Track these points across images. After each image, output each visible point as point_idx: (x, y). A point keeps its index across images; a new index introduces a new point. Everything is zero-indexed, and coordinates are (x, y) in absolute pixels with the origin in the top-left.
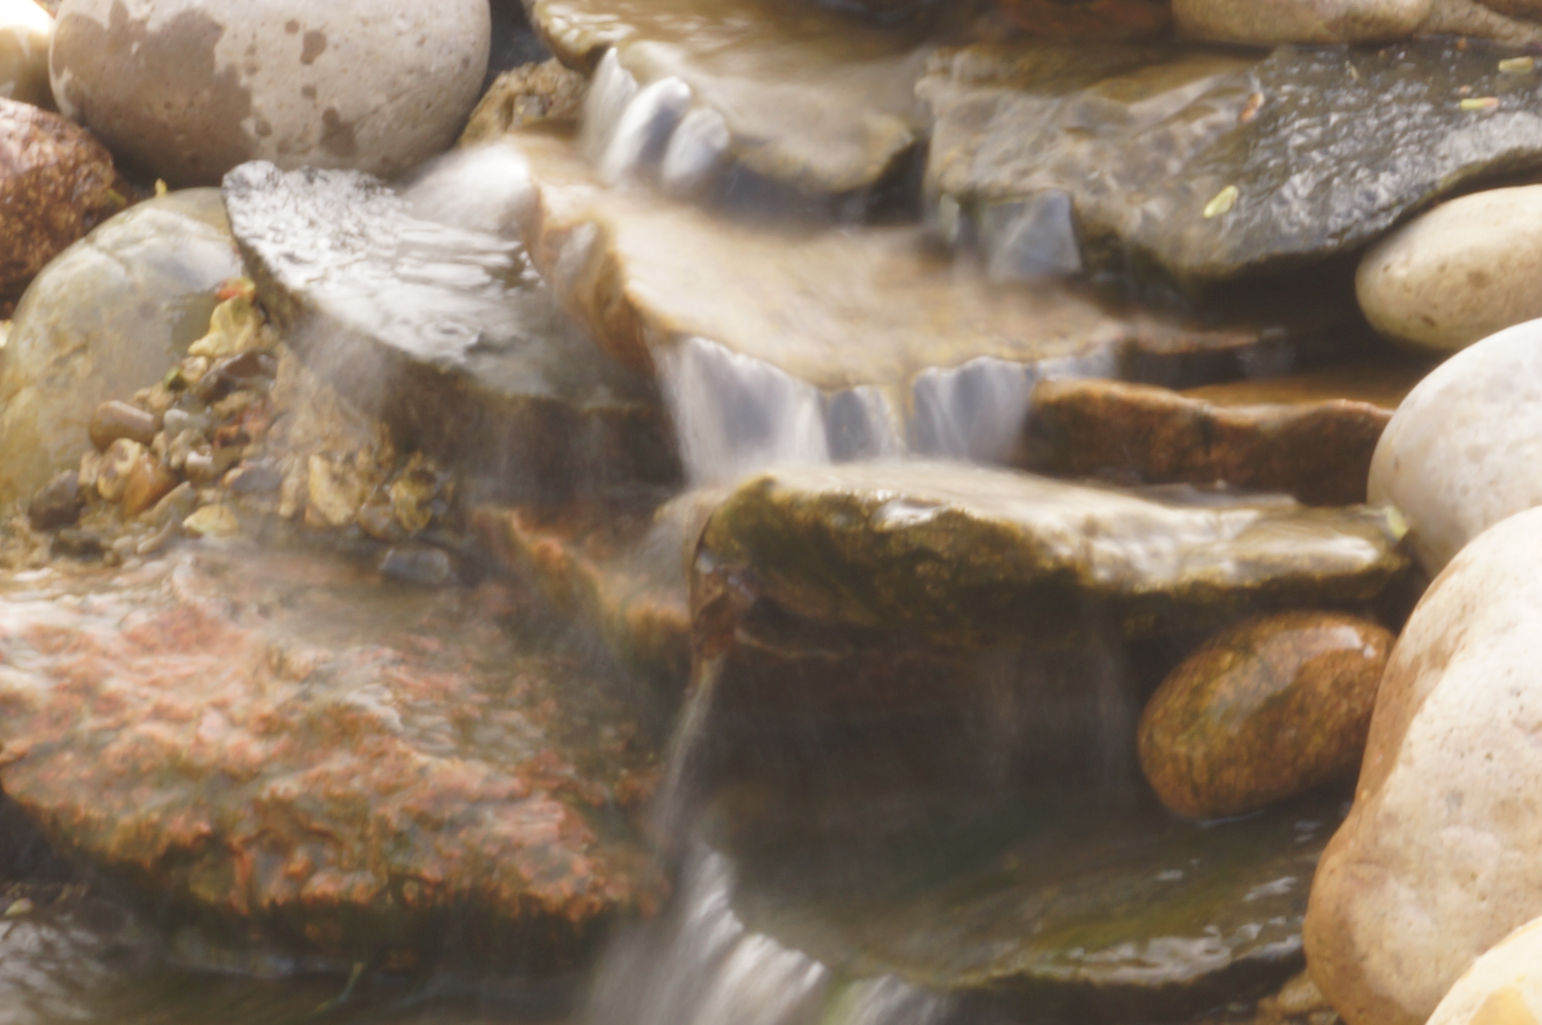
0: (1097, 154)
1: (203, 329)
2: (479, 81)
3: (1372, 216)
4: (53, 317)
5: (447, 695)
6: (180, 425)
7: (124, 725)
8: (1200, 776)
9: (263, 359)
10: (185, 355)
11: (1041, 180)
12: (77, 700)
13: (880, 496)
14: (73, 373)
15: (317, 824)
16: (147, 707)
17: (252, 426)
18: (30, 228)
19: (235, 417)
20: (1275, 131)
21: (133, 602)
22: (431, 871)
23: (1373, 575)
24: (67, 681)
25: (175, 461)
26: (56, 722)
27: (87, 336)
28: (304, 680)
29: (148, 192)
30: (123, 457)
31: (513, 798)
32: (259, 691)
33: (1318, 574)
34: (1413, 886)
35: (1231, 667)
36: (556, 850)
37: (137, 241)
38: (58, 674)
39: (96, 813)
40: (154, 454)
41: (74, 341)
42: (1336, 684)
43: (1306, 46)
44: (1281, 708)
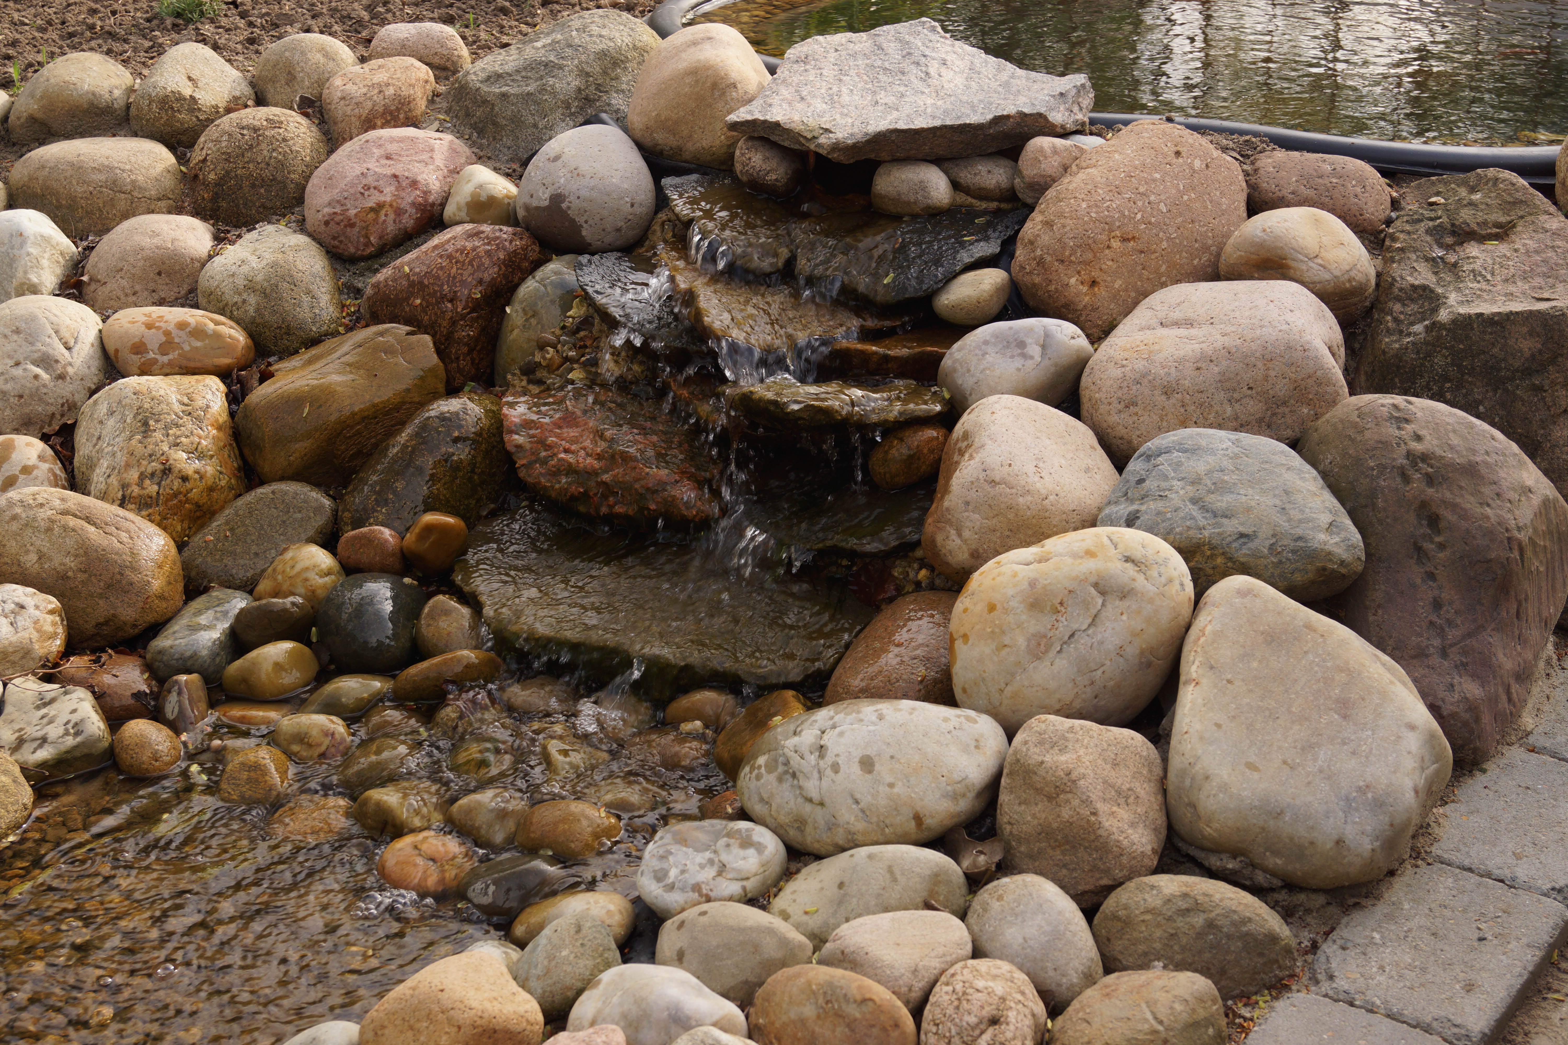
1: (570, 308)
3: (936, 283)
4: (523, 304)
5: (654, 445)
7: (555, 454)
8: (889, 478)
9: (589, 320)
10: (566, 317)
11: (832, 272)
12: (540, 446)
13: (787, 400)
14: (531, 324)
16: (561, 449)
17: (588, 343)
19: (583, 339)
20: (905, 251)
21: (555, 409)
22: (652, 505)
23: (939, 414)
24: (535, 439)
26: (533, 454)
27: (534, 311)
28: (609, 441)
29: (551, 258)
30: (548, 353)
31: (677, 482)
32: (596, 444)
33: (923, 415)
34: (954, 530)
35: (898, 444)
37: (549, 277)
38: (533, 436)
39: (547, 484)
40: (558, 352)
41: (530, 313)
42: (929, 449)
43: (914, 217)
44: (912, 459)
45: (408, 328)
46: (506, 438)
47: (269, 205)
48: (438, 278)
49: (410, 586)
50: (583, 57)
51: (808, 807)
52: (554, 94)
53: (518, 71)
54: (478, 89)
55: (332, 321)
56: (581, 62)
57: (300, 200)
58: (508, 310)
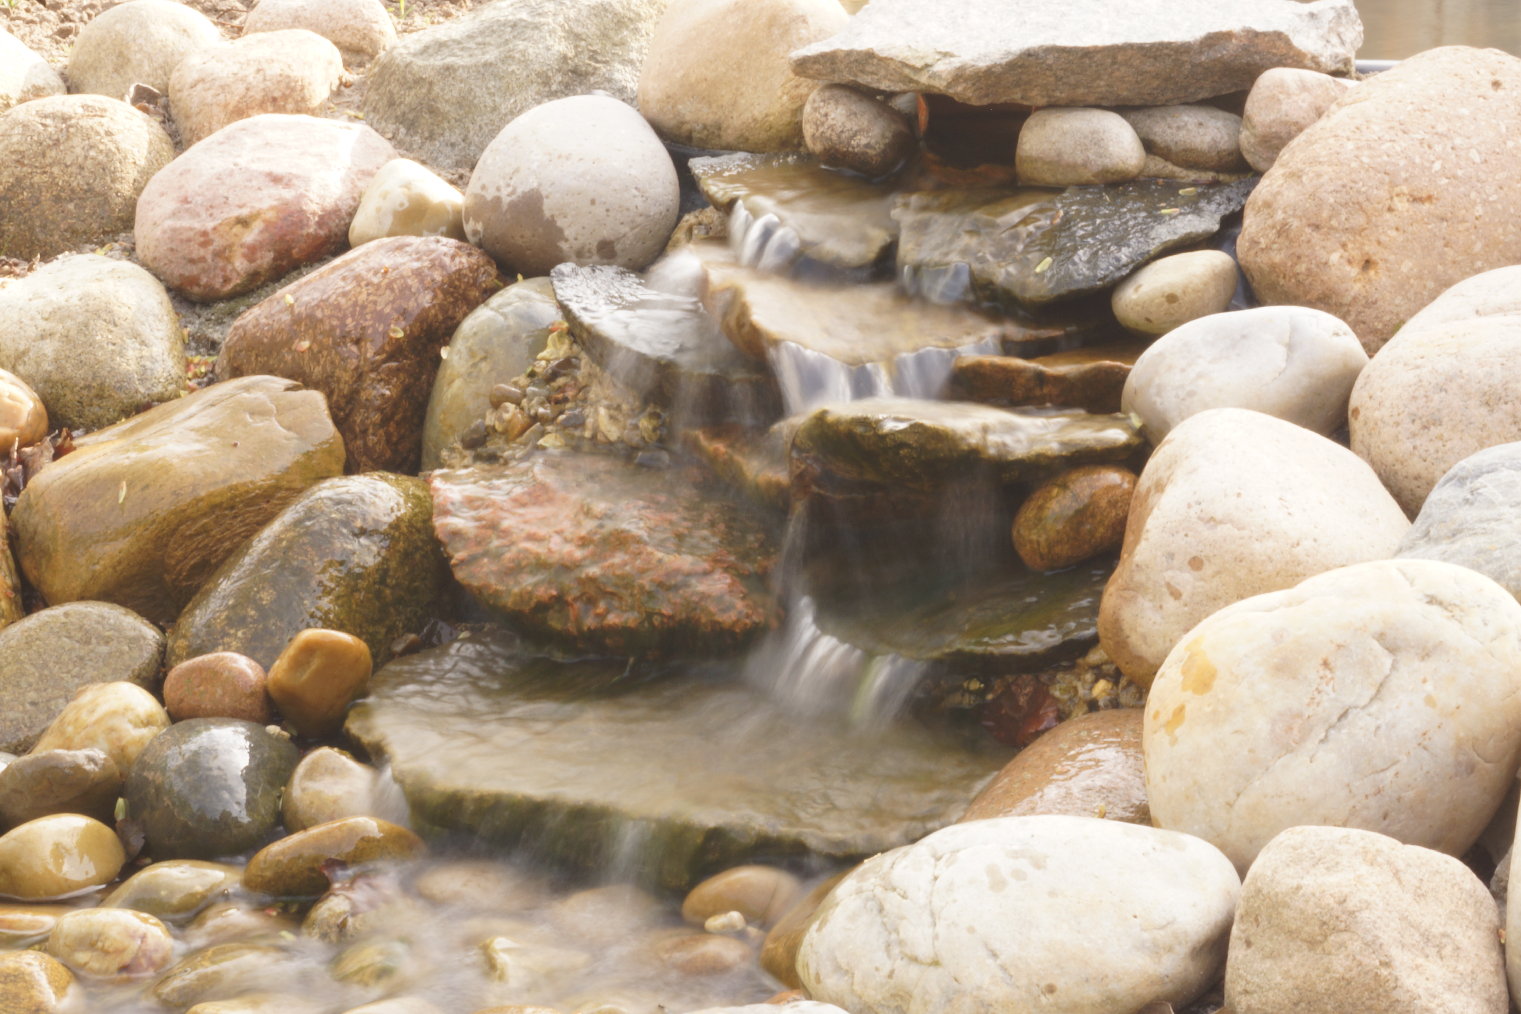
0: (981, 244)
1: (544, 347)
2: (675, 218)
3: (1119, 269)
4: (469, 344)
5: (671, 523)
6: (535, 394)
7: (513, 543)
8: (1044, 550)
9: (574, 360)
10: (536, 360)
11: (955, 258)
12: (489, 532)
13: (881, 417)
14: (480, 371)
15: (610, 589)
16: (523, 535)
17: (570, 394)
18: (456, 300)
19: (561, 389)
20: (1069, 228)
21: (514, 483)
22: (667, 610)
23: (1126, 447)
24: (484, 523)
25: (532, 412)
26: (479, 543)
27: (487, 352)
28: (600, 519)
29: (514, 280)
30: (507, 412)
31: (706, 574)
32: (579, 524)
33: (1099, 447)
34: (1151, 600)
35: (1057, 495)
36: (727, 598)
37: (510, 304)
38: (478, 519)
39: (500, 587)
40: (522, 409)
41: (481, 355)
42: (1109, 502)
43: (1083, 186)
44: (1082, 515)
45: (288, 382)
46: (438, 522)
47: (80, 227)
48: (338, 307)
49: (278, 738)
50: (572, 14)
51: (914, 971)
52: (525, 62)
53: (471, 37)
54: (408, 65)
55: (170, 380)
56: (567, 19)
57: (127, 222)
58: (444, 353)
